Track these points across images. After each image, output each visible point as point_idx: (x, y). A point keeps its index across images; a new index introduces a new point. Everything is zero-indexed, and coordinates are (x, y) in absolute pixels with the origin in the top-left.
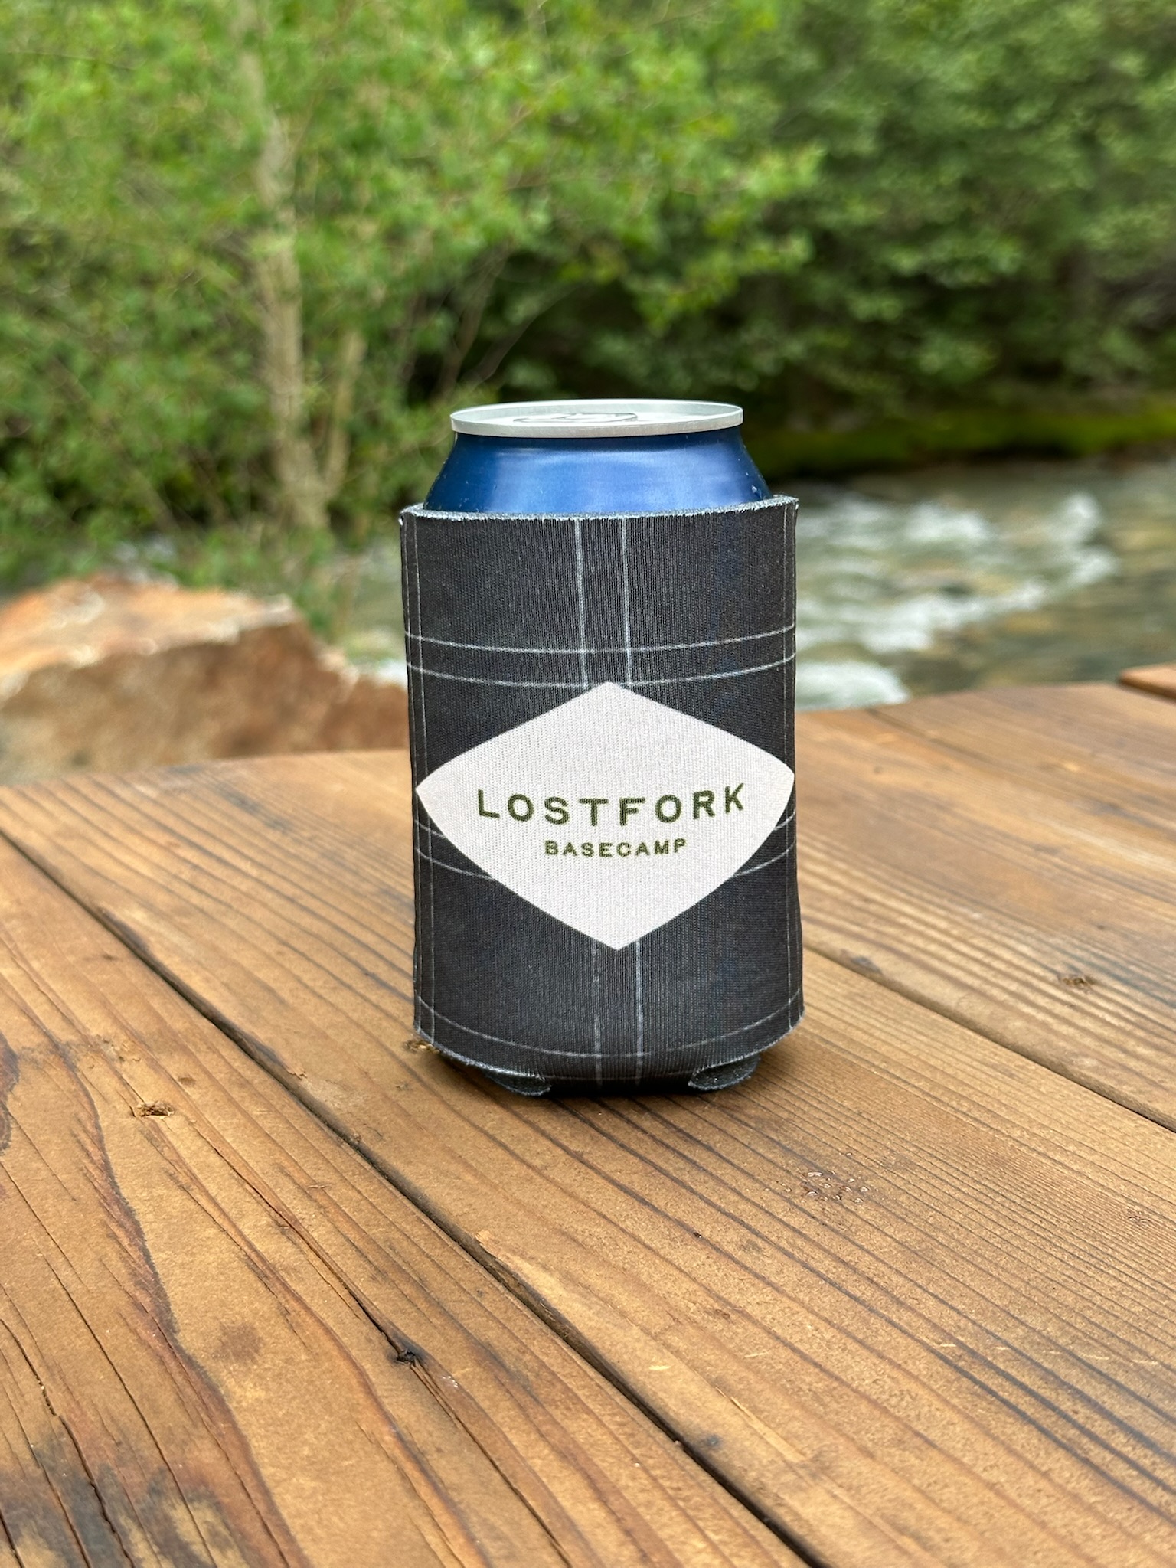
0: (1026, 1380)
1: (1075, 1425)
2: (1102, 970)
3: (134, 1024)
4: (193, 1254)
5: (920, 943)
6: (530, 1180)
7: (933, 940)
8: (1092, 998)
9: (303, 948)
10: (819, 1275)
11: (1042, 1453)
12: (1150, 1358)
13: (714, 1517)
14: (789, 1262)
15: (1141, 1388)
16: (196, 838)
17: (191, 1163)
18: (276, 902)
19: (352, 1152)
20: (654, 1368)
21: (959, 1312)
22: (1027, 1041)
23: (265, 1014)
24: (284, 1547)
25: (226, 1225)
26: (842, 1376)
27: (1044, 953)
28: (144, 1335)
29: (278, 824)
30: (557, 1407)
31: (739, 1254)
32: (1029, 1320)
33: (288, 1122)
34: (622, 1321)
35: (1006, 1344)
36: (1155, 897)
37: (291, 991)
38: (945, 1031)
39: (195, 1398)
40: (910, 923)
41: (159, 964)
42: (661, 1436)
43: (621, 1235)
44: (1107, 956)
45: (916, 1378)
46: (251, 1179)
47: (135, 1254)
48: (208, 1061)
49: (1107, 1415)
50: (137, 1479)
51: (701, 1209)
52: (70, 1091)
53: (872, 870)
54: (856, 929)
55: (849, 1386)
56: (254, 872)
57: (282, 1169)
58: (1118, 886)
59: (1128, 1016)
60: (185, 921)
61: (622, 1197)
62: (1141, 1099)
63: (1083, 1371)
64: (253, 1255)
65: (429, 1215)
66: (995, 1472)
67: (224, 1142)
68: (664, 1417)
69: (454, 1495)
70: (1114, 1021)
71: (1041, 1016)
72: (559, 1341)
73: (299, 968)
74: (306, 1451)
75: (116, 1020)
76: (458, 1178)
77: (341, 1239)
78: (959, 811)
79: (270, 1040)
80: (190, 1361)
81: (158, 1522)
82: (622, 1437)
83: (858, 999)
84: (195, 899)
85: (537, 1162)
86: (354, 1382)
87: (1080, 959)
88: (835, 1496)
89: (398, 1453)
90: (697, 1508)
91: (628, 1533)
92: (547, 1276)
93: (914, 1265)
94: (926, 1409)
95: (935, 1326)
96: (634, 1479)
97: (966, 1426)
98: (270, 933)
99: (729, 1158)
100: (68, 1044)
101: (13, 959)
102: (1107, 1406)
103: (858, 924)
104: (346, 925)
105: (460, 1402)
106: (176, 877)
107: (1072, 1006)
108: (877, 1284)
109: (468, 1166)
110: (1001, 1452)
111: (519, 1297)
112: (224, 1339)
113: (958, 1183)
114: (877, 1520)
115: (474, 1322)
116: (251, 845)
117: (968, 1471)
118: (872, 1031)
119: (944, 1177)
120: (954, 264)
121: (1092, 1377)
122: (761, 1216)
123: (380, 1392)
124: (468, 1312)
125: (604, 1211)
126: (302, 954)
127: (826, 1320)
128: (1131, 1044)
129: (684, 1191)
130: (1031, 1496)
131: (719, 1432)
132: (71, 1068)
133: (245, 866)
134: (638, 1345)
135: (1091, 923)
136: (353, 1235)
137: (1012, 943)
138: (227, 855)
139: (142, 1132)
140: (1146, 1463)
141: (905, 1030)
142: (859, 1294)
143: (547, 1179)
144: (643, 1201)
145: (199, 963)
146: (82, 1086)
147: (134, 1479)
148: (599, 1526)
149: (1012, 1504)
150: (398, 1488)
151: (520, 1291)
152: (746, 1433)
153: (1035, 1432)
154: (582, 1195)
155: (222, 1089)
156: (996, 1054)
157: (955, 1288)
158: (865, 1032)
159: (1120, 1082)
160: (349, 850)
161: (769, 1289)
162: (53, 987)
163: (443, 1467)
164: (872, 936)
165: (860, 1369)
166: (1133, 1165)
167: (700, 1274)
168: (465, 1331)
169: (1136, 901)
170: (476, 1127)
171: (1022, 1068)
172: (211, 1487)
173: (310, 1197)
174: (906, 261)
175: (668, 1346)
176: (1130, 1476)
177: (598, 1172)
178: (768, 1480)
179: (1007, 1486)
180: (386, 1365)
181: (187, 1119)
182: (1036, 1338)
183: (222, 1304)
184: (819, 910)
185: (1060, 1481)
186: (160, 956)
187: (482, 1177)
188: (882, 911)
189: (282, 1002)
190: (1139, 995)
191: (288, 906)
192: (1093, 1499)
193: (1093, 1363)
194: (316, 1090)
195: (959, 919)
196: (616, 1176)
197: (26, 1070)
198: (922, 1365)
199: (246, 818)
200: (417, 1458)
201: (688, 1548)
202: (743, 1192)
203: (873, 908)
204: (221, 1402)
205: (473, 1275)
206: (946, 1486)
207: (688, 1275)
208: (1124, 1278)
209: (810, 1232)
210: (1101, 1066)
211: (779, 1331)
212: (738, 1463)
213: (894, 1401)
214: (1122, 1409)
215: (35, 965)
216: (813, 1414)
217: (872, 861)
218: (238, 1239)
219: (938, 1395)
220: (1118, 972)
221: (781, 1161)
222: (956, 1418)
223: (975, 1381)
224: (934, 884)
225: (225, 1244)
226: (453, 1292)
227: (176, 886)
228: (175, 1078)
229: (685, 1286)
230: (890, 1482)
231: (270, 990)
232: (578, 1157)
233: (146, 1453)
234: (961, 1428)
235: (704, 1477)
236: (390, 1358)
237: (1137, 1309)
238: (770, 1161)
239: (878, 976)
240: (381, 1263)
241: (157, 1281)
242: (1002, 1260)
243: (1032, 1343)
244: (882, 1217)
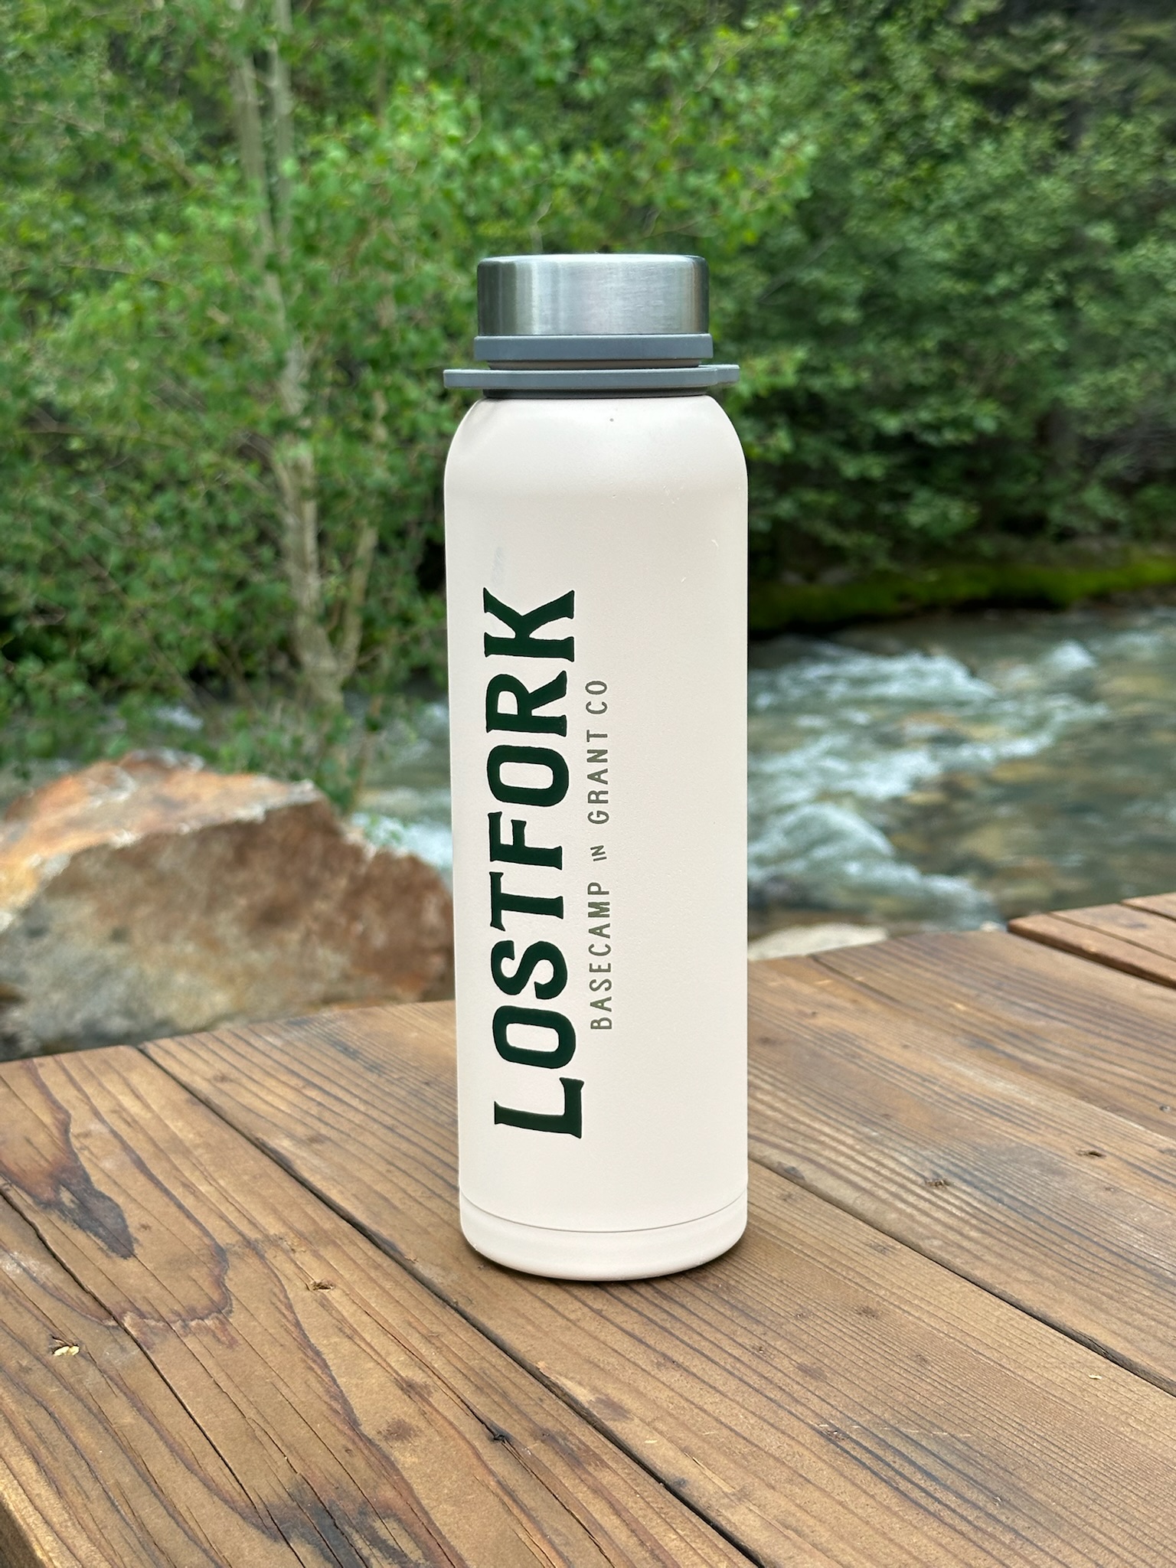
0: (868, 1445)
2: (956, 1175)
3: (297, 1226)
4: (362, 1379)
5: (833, 1155)
6: (569, 1329)
7: (843, 1154)
8: (945, 1196)
9: (403, 1166)
10: (749, 1385)
11: (872, 1485)
12: (943, 1431)
13: (681, 1522)
14: (731, 1378)
15: (934, 1448)
16: (317, 1080)
17: (351, 1321)
18: (382, 1132)
19: (453, 1312)
20: (647, 1442)
21: (832, 1406)
22: (898, 1228)
23: (384, 1217)
24: (439, 1541)
25: (380, 1361)
26: (760, 1445)
27: (918, 1163)
28: (340, 1427)
30: (590, 1465)
31: (700, 1373)
32: (874, 1410)
33: (409, 1292)
34: (628, 1415)
35: (858, 1424)
36: (1002, 1117)
37: (400, 1199)
38: (844, 1222)
39: (377, 1462)
40: (827, 1140)
41: (306, 1180)
42: (652, 1480)
43: (627, 1363)
44: (961, 1164)
45: (803, 1445)
46: (391, 1331)
47: (327, 1379)
48: (351, 1251)
49: (912, 1463)
50: (351, 1507)
51: (677, 1346)
52: (264, 1274)
53: (803, 1098)
54: (788, 1145)
55: (763, 1450)
56: (362, 1108)
57: (410, 1324)
58: (976, 1109)
59: (968, 1209)
60: (319, 1147)
61: (627, 1339)
62: (967, 1268)
63: (902, 1439)
64: (399, 1378)
65: (506, 1352)
66: (844, 1496)
67: (370, 1306)
68: (653, 1470)
69: (533, 1513)
70: (958, 1213)
71: (909, 1210)
73: (403, 1181)
74: (446, 1491)
75: (285, 1223)
76: (523, 1328)
77: (452, 1368)
78: (871, 1048)
79: (391, 1235)
80: (371, 1442)
81: (367, 1529)
82: (629, 1481)
83: (788, 1199)
84: (324, 1130)
85: (572, 1317)
86: (470, 1452)
87: (942, 1167)
88: (751, 1510)
89: (499, 1492)
91: (633, 1531)
92: (581, 1389)
93: (808, 1378)
94: (808, 1462)
95: (817, 1414)
96: (636, 1503)
97: (830, 1471)
98: (379, 1155)
99: (696, 1312)
100: (256, 1241)
101: (206, 1178)
102: (913, 1459)
103: (790, 1142)
104: (433, 1149)
105: (533, 1463)
106: (307, 1113)
107: (930, 1202)
108: (784, 1390)
109: (529, 1320)
110: (848, 1484)
111: (565, 1402)
112: (389, 1429)
113: (840, 1327)
114: (774, 1522)
115: (539, 1418)
116: (357, 1085)
117: (829, 1495)
118: (794, 1223)
119: (833, 1322)
120: (939, 424)
121: (907, 1442)
122: (715, 1349)
123: (485, 1458)
124: (534, 1411)
125: (616, 1348)
126: (404, 1172)
127: (752, 1412)
128: (966, 1230)
129: (666, 1334)
130: (863, 1508)
131: (685, 1477)
132: (262, 1257)
133: (355, 1102)
134: (637, 1430)
135: (954, 1138)
136: (459, 1365)
137: (896, 1155)
138: (341, 1094)
139: (316, 1301)
141: (817, 1221)
142: (773, 1396)
143: (579, 1327)
144: (640, 1341)
145: (334, 1180)
146: (271, 1270)
147: (349, 1507)
148: (617, 1528)
149: (851, 1512)
150: (501, 1510)
151: (565, 1399)
152: (701, 1477)
153: (870, 1473)
154: (602, 1338)
155: (363, 1270)
156: (876, 1238)
157: (832, 1392)
158: (789, 1223)
159: (956, 1256)
160: (427, 1088)
161: (718, 1394)
162: (238, 1199)
163: (526, 1499)
164: (799, 1151)
165: (771, 1441)
166: (953, 1312)
167: (676, 1386)
168: (533, 1422)
169: (988, 1121)
171: (892, 1247)
172: (394, 1510)
173: (430, 1342)
175: (656, 1430)
177: (612, 1323)
178: (713, 1502)
179: (849, 1503)
180: (487, 1443)
181: (344, 1291)
182: (877, 1421)
183: (385, 1408)
184: (765, 1131)
185: (881, 1500)
186: (306, 1175)
187: (538, 1328)
188: (809, 1132)
189: (395, 1208)
190: (978, 1194)
191: (390, 1134)
192: (897, 1509)
193: (909, 1435)
194: (425, 1270)
195: (861, 1137)
196: (624, 1325)
197: (233, 1260)
198: (808, 1437)
199: (349, 1062)
201: (667, 1539)
202: (704, 1334)
203: (802, 1128)
204: (392, 1465)
205: (536, 1389)
206: (815, 1503)
207: (668, 1387)
208: (936, 1384)
209: (745, 1359)
210: (944, 1245)
211: (723, 1420)
212: (696, 1494)
213: (789, 1458)
214: (921, 1459)
215: (222, 1182)
216: (742, 1466)
217: (803, 1090)
218: (388, 1369)
219: (815, 1454)
220: (968, 1177)
221: (728, 1313)
222: (824, 1466)
223: (838, 1446)
224: (848, 1109)
225: (379, 1370)
226: (524, 1399)
227: (309, 1120)
228: (332, 1263)
229: (667, 1393)
230: (783, 1502)
231: (386, 1199)
232: (599, 1313)
233: (354, 1493)
234: (827, 1472)
235: (676, 1501)
236: (489, 1439)
237: (940, 1402)
238: (721, 1314)
239: (801, 1181)
240: (479, 1382)
241: (343, 1396)
242: (863, 1374)
243: (874, 1423)
244: (791, 1348)
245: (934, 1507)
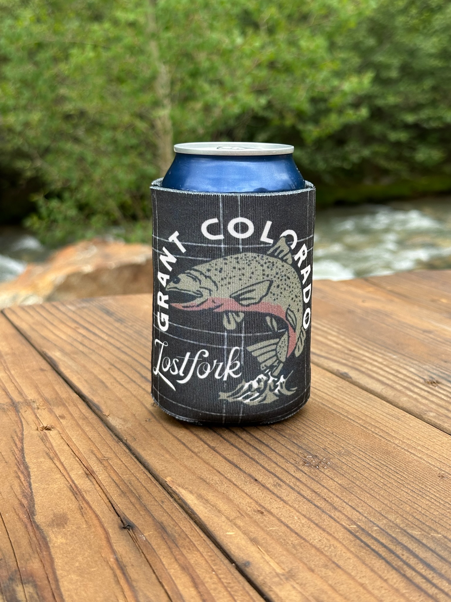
0: (384, 541)
1: (402, 560)
2: (443, 378)
3: (46, 395)
4: (49, 485)
5: (370, 367)
6: (192, 457)
7: (375, 366)
8: (437, 388)
9: (119, 366)
10: (304, 497)
11: (386, 572)
12: (438, 533)
13: (242, 595)
14: (292, 491)
15: (432, 545)
16: (87, 325)
17: (56, 449)
18: (112, 349)
19: (122, 445)
20: (228, 533)
21: (360, 513)
22: (408, 405)
23: (99, 392)
25: (65, 473)
26: (306, 538)
27: (420, 371)
28: (21, 516)
29: (120, 320)
30: (185, 548)
31: (272, 488)
32: (389, 517)
33: (99, 433)
34: (218, 514)
35: (378, 526)
37: (111, 383)
38: (374, 401)
39: (36, 542)
40: (367, 359)
41: (62, 373)
42: (226, 561)
43: (225, 480)
44: (446, 373)
45: (337, 540)
46: (79, 455)
47: (25, 484)
48: (72, 409)
49: (416, 556)
50: (5, 574)
51: (259, 470)
52: (15, 420)
53: (355, 339)
54: (344, 361)
55: (308, 542)
56: (106, 338)
57: (92, 452)
60: (75, 356)
61: (228, 464)
63: (409, 538)
64: (73, 486)
66: (364, 579)
67: (71, 440)
68: (229, 554)
69: (134, 584)
70: (445, 398)
71: (415, 396)
72: (192, 522)
73: (116, 374)
74: (77, 564)
75: (39, 393)
76: (163, 456)
77: (110, 480)
78: (394, 317)
79: (99, 402)
80: (38, 527)
81: (9, 591)
82: (209, 562)
83: (340, 388)
84: (81, 348)
85: (196, 450)
86: (103, 537)
87: (435, 374)
88: (294, 588)
89: (115, 566)
90: (235, 591)
92: (191, 496)
93: (344, 493)
94: (339, 552)
95: (349, 518)
96: (211, 578)
97: (355, 559)
99: (275, 450)
100: (18, 402)
101: (5, 370)
102: (417, 553)
103: (345, 360)
105: (145, 545)
106: (75, 340)
107: (429, 392)
108: (327, 501)
109: (168, 452)
110: (368, 570)
111: (179, 504)
112: (54, 518)
113: (368, 461)
114: (310, 598)
115: (158, 514)
116: (107, 328)
117: (353, 578)
118: (344, 401)
119: (364, 459)
120: (429, 119)
121: (412, 540)
122: (284, 473)
123: (113, 541)
124: (156, 510)
125: (220, 470)
126: (118, 369)
127: (303, 515)
129: (254, 462)
130: (378, 589)
131: (250, 560)
132: (17, 411)
133: (103, 336)
134: (223, 524)
135: (442, 360)
136: (115, 478)
137: (408, 367)
138: (97, 332)
139: (39, 437)
140: (430, 576)
141: (357, 401)
142: (319, 505)
144: (236, 466)
145: (77, 372)
146: (20, 418)
148: (193, 598)
149: (369, 592)
150: (112, 580)
151: (179, 501)
152: (262, 561)
153: (384, 563)
154: (212, 464)
155: (75, 420)
156: (393, 411)
157: (360, 503)
158: (340, 401)
159: (444, 422)
160: (145, 330)
161: (282, 502)
162: (18, 380)
163: (132, 572)
164: (350, 364)
165: (315, 536)
166: (444, 455)
167: (254, 496)
168: (153, 517)
170: (174, 436)
171: (404, 416)
172: (34, 578)
173: (101, 463)
174: (410, 118)
175: (235, 524)
176: (422, 582)
177: (220, 454)
178: (268, 580)
179: (368, 585)
180: (117, 530)
181: (59, 431)
182: (391, 524)
183: (56, 504)
184: (331, 354)
185: (392, 583)
186: (63, 369)
187: (173, 456)
188: (356, 355)
189: (107, 387)
191: (117, 351)
192: (404, 591)
193: (414, 535)
194: (113, 421)
195: (387, 358)
196: (227, 456)
198: (341, 534)
199: (108, 318)
200: (122, 568)
202: (278, 463)
203: (352, 353)
204: (46, 544)
205: (161, 495)
206: (342, 584)
207: (249, 496)
208: (433, 501)
209: (303, 479)
210: (437, 416)
211: (283, 519)
212: (256, 573)
213: (326, 549)
214: (422, 553)
215: (13, 372)
216: (291, 553)
217: (355, 335)
218: (69, 479)
219: (345, 546)
221: (296, 451)
222: (351, 556)
223: (362, 541)
224: (379, 345)
225: (63, 480)
226: (151, 501)
227: (75, 344)
228: (58, 416)
229: (247, 500)
230: (319, 582)
231: (103, 383)
232: (213, 449)
233: (11, 564)
234: (353, 560)
235: (241, 578)
236: (120, 527)
237: (436, 513)
238: (292, 451)
239: (350, 380)
240: (124, 489)
241: (32, 495)
242: (382, 492)
243: (389, 526)
244: (335, 474)
245: (432, 591)
